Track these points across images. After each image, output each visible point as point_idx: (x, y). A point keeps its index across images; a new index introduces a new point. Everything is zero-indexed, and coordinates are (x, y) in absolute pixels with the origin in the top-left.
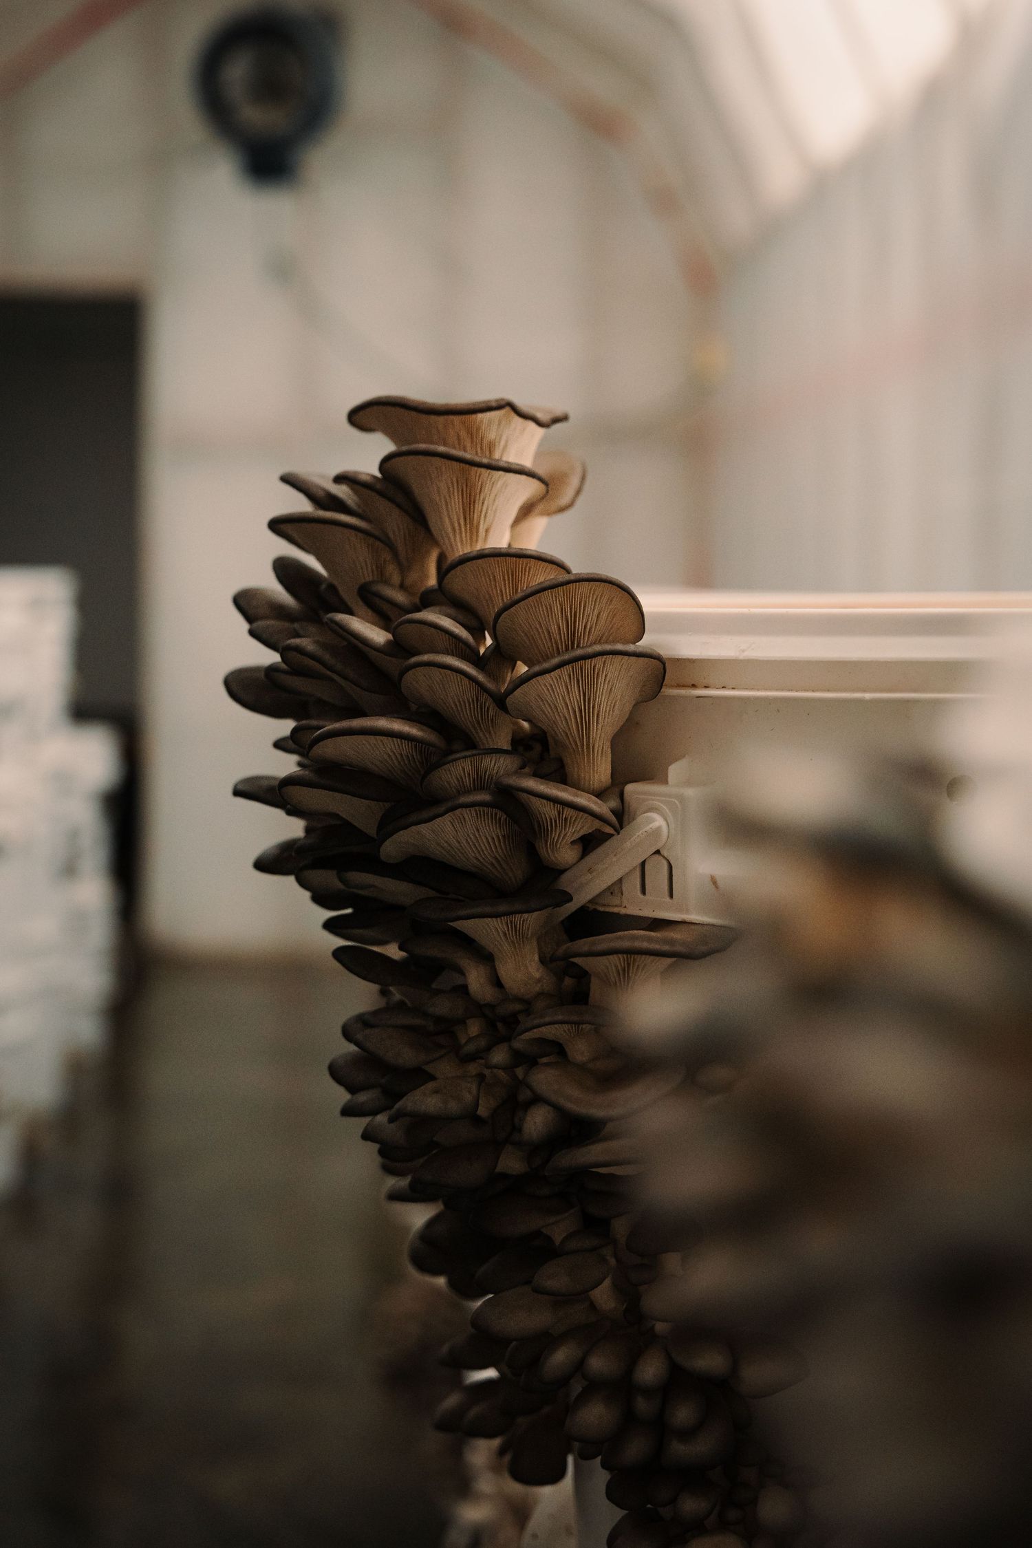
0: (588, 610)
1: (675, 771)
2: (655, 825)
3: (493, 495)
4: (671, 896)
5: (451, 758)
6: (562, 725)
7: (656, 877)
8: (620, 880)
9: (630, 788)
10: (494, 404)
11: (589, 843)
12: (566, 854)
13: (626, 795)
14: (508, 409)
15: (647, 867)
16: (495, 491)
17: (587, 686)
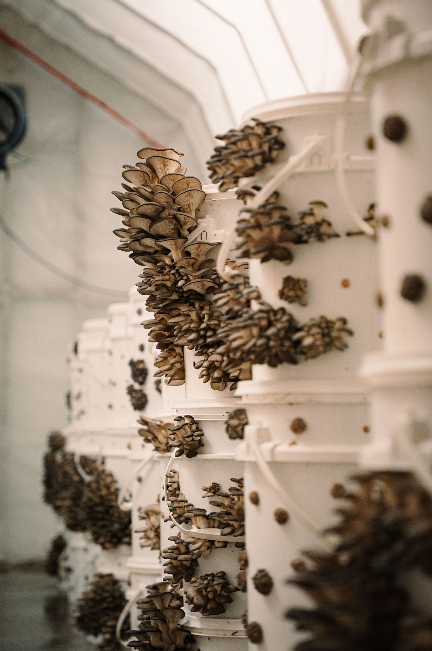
0: (191, 184)
1: (207, 216)
2: (203, 225)
3: (170, 166)
4: (207, 239)
5: (165, 210)
6: (185, 206)
7: (204, 235)
8: (197, 238)
9: (198, 220)
10: (170, 149)
11: (190, 230)
12: (186, 233)
13: (198, 222)
14: (172, 150)
15: (202, 234)
16: (170, 165)
17: (190, 196)
